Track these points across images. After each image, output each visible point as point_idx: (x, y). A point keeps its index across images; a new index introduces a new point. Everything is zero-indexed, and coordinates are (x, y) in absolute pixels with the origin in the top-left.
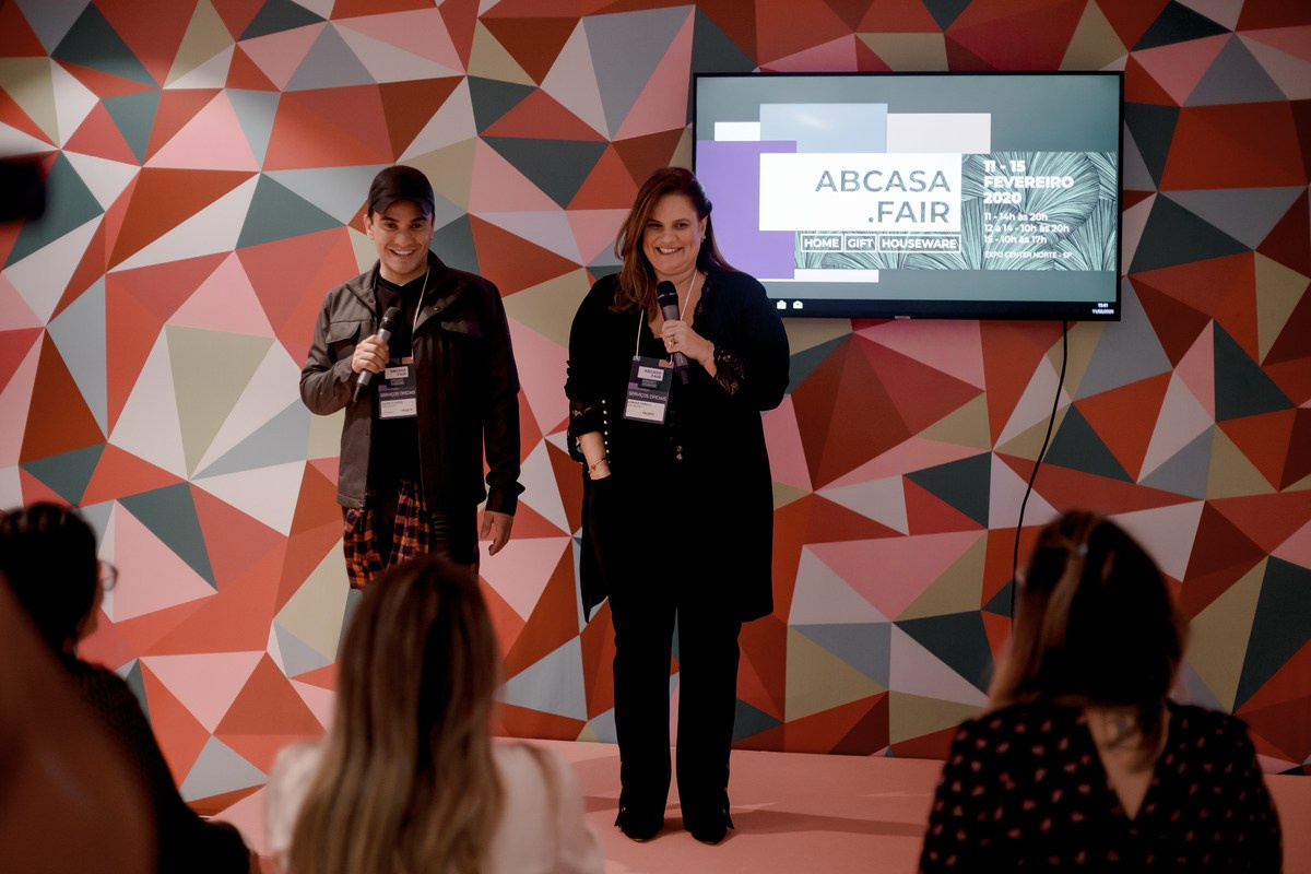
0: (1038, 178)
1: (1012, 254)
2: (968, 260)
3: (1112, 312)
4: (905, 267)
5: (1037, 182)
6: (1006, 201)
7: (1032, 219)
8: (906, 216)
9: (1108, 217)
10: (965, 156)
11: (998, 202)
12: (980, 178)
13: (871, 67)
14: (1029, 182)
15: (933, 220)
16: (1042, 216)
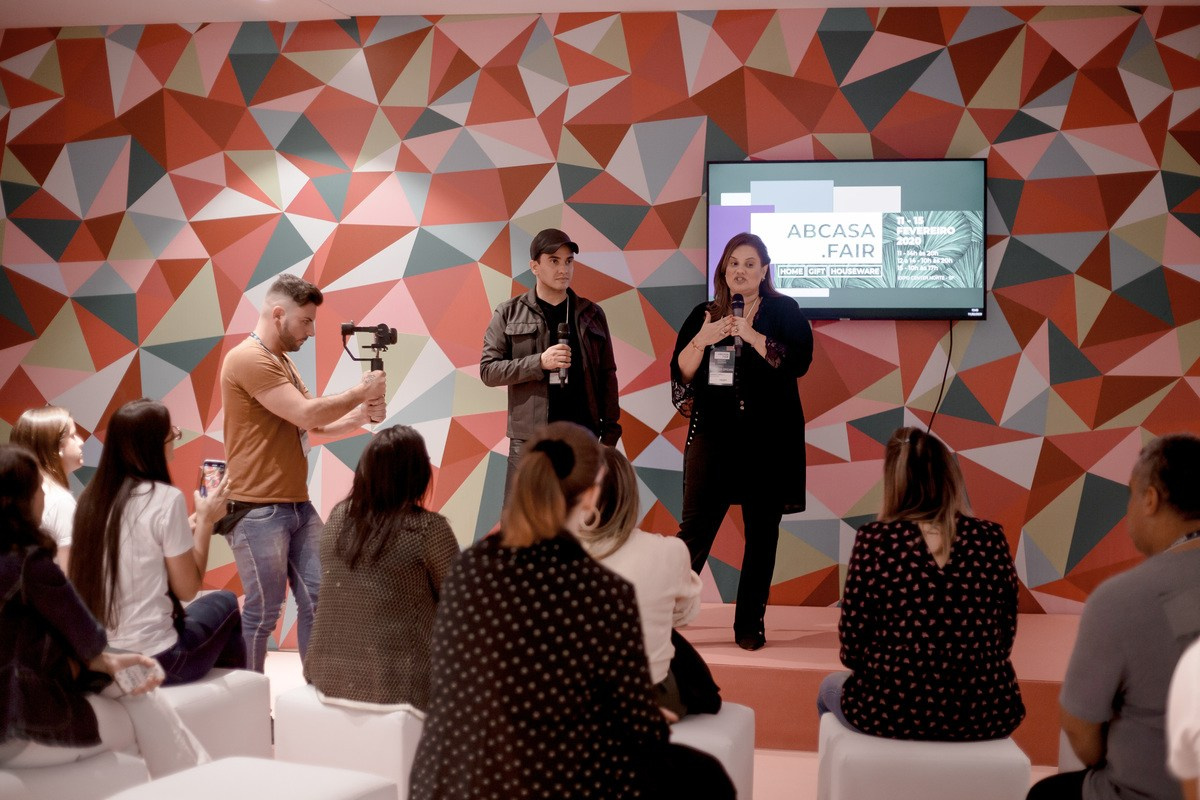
0: (932, 228)
1: (916, 278)
2: (887, 282)
3: (981, 314)
4: (846, 287)
5: (931, 231)
6: (912, 243)
7: (928, 255)
8: (847, 254)
9: (978, 253)
10: (884, 215)
11: (906, 244)
12: (894, 229)
13: (823, 157)
14: (926, 231)
15: (864, 256)
16: (935, 253)
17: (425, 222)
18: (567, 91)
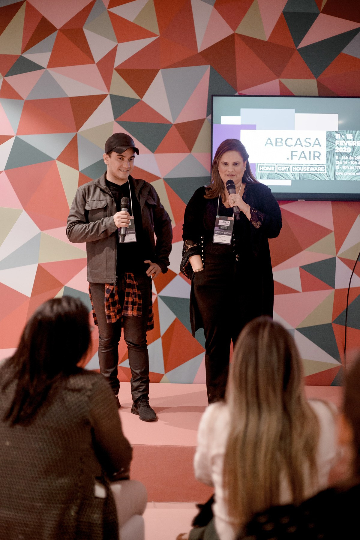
0: (358, 141)
1: (347, 174)
2: (328, 176)
4: (302, 179)
5: (358, 143)
6: (345, 151)
7: (355, 159)
8: (303, 157)
10: (327, 132)
11: (341, 152)
12: (334, 142)
13: (286, 93)
14: (354, 143)
15: (314, 159)
16: (359, 158)
17: (18, 133)
18: (116, 47)
